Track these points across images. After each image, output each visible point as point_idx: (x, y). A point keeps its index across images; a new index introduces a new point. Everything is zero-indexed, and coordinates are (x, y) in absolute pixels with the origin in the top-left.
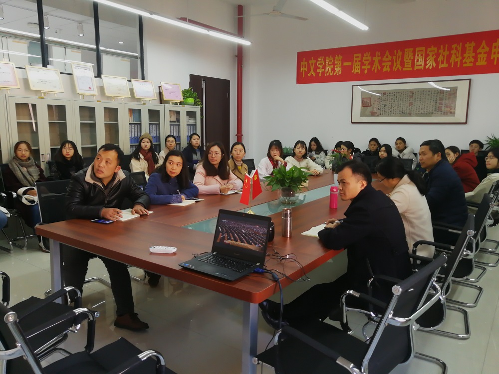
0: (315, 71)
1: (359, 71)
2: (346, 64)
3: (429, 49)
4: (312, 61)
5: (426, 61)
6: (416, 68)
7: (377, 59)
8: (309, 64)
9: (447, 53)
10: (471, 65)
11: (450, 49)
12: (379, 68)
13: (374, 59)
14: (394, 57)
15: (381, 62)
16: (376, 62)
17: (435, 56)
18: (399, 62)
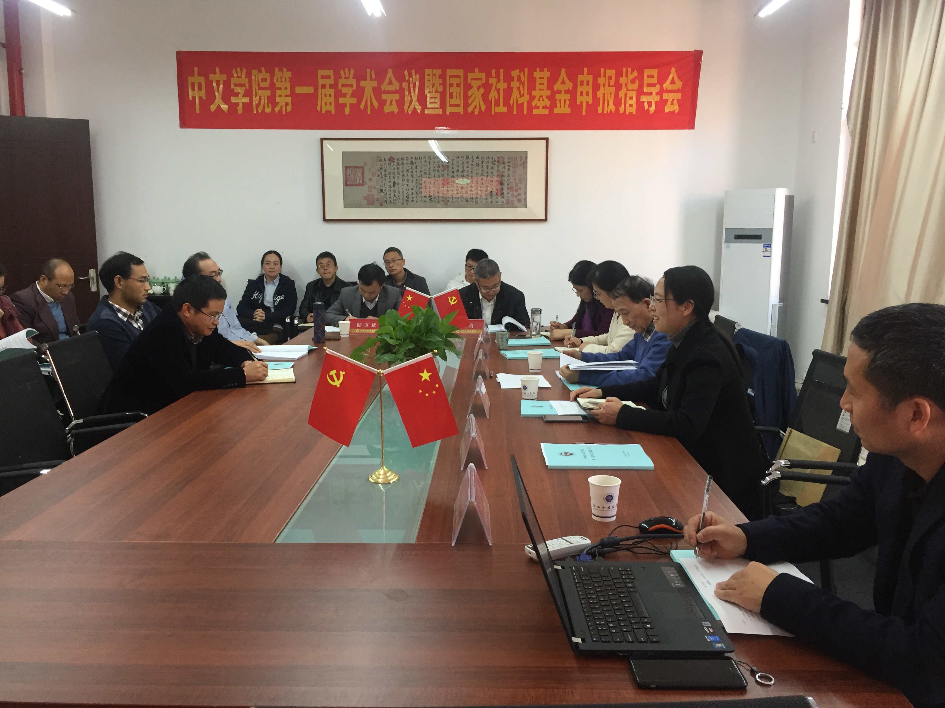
0: (226, 99)
1: (332, 109)
2: (299, 90)
3: (471, 75)
4: (217, 76)
5: (466, 98)
6: (449, 110)
7: (369, 85)
8: (209, 84)
9: (503, 86)
10: (546, 112)
11: (508, 79)
12: (376, 105)
13: (363, 83)
14: (404, 85)
15: (378, 92)
16: (369, 93)
17: (482, 90)
18: (415, 95)
